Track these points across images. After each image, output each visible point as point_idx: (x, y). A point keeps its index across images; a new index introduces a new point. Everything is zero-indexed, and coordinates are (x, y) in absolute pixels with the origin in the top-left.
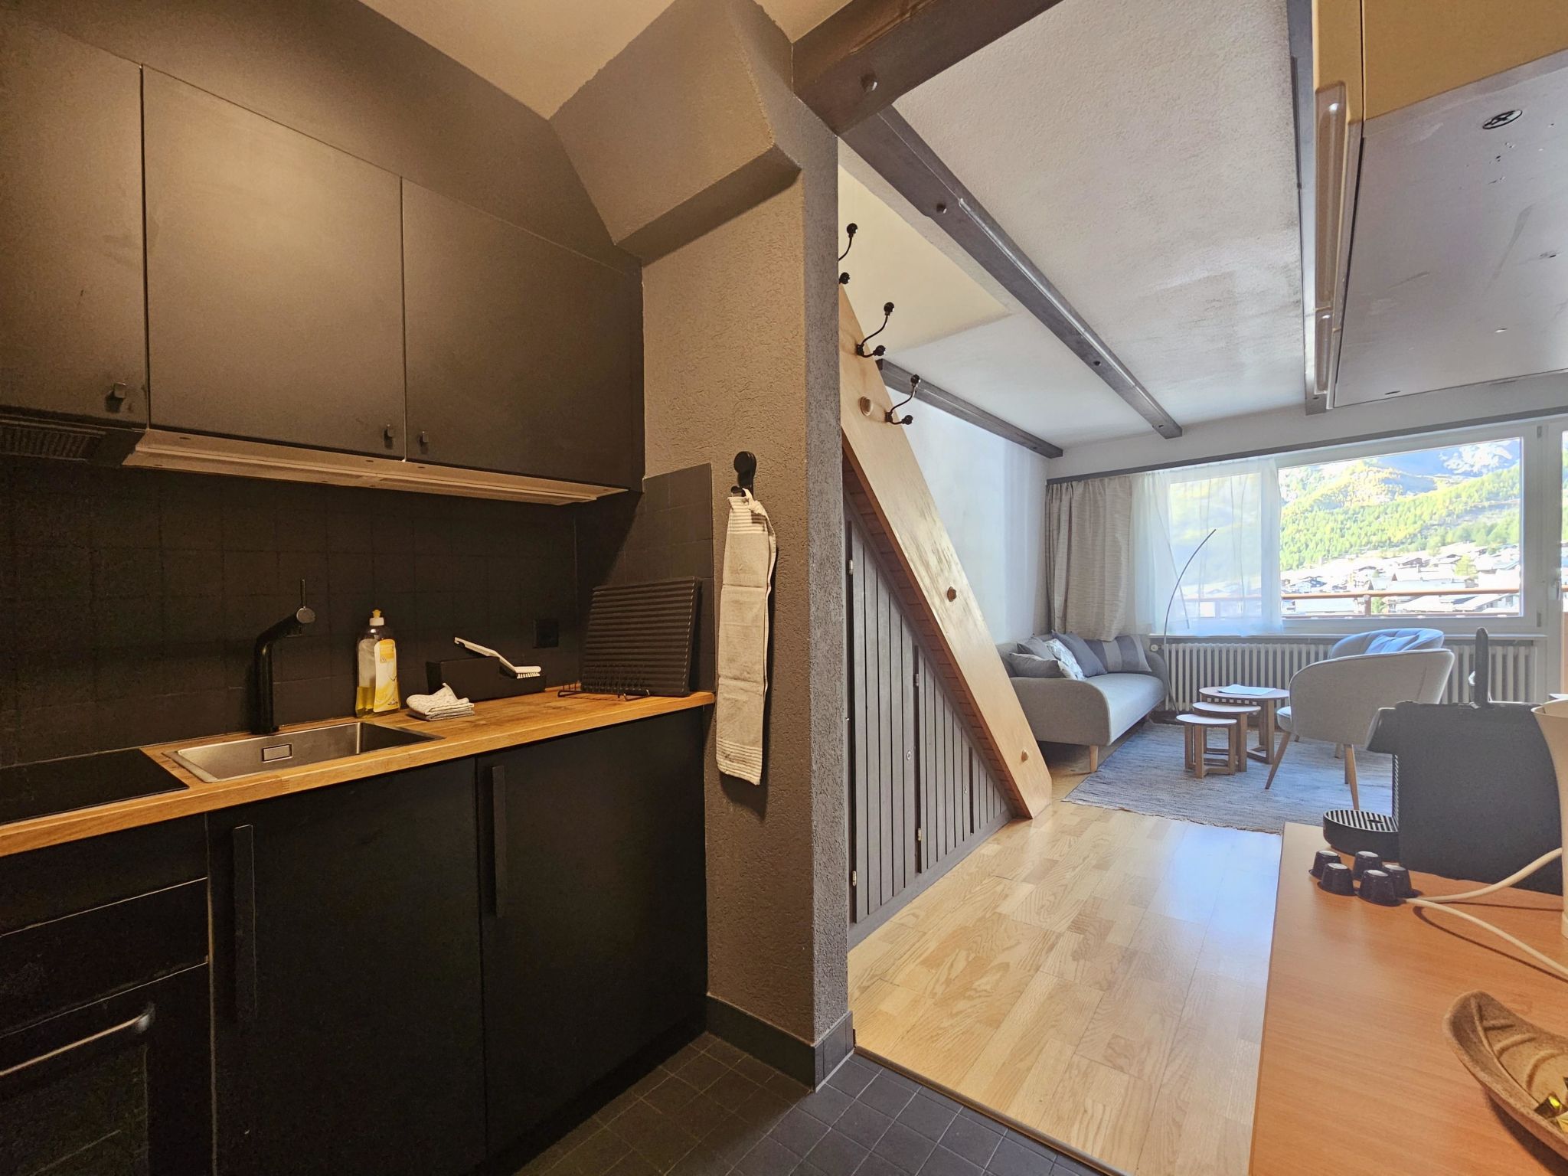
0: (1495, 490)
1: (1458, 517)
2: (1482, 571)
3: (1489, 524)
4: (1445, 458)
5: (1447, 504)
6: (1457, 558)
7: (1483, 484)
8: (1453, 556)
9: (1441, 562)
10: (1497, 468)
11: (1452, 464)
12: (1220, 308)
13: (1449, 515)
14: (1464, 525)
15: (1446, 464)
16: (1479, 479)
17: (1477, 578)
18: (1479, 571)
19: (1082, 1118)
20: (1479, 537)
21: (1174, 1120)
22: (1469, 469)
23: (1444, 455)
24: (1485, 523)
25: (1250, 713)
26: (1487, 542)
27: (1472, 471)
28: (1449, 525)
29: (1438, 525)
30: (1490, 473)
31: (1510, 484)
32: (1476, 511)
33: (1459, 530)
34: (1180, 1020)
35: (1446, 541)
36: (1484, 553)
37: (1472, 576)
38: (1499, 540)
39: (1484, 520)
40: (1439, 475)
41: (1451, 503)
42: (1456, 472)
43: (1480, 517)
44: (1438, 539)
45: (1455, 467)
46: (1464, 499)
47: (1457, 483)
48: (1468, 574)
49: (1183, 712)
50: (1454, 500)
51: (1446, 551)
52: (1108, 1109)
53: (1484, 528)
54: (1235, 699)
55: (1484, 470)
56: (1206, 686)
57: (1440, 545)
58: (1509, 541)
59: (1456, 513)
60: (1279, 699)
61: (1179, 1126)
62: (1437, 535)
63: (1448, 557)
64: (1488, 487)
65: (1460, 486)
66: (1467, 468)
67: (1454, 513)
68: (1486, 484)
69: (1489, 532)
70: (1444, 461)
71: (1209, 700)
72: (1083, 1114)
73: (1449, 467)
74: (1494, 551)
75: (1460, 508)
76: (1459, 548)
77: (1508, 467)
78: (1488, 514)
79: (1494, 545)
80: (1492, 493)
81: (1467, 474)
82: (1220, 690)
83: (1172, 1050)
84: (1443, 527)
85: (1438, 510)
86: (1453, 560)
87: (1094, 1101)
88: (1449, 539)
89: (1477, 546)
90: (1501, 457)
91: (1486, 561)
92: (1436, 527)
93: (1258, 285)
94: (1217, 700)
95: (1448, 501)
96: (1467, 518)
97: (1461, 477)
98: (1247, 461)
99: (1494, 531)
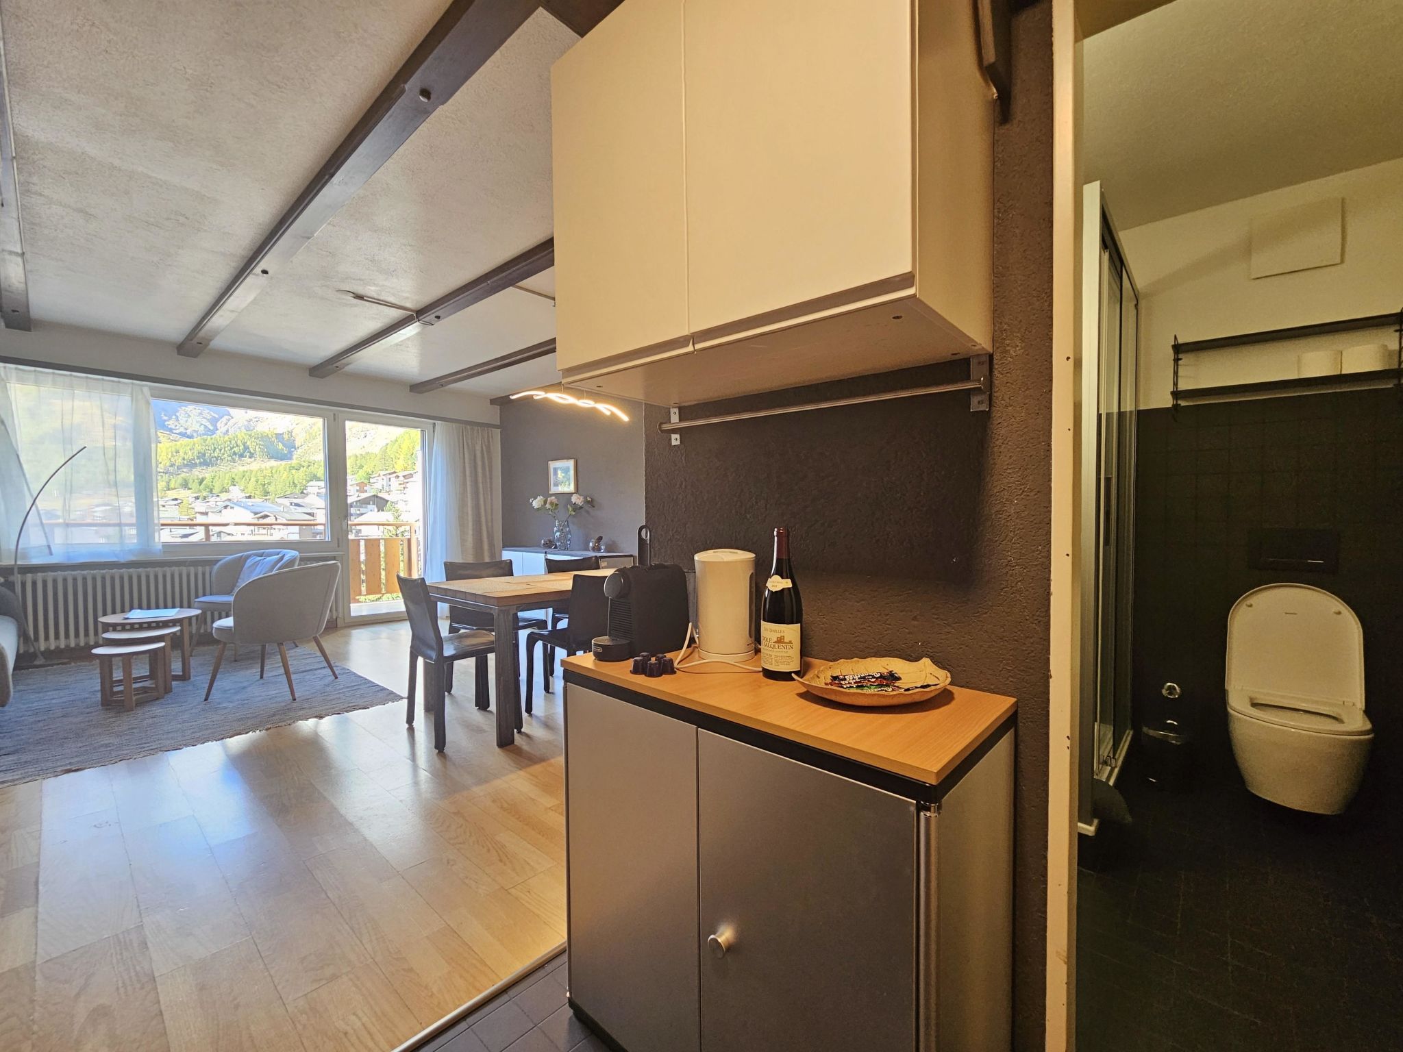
0: (203, 451)
1: (179, 468)
2: (199, 513)
3: (200, 477)
4: (166, 418)
5: (170, 457)
6: (179, 501)
7: (194, 444)
8: (176, 499)
9: (167, 504)
10: (204, 434)
11: (171, 423)
12: (182, 225)
13: (171, 466)
14: (183, 475)
15: (167, 423)
16: (190, 440)
17: (196, 518)
18: (196, 513)
19: (349, 1041)
20: (195, 486)
21: (404, 970)
22: (184, 431)
23: (165, 415)
24: (197, 476)
25: (174, 633)
26: (200, 491)
27: (186, 433)
28: (172, 474)
29: (163, 472)
30: (199, 437)
31: (213, 448)
32: (191, 465)
33: (180, 479)
34: (334, 905)
35: (170, 487)
36: (198, 499)
37: (191, 516)
38: (207, 490)
39: (198, 473)
40: (162, 431)
41: (172, 456)
42: (175, 431)
43: (194, 470)
44: (164, 484)
45: (174, 428)
46: (182, 454)
47: (176, 441)
48: (188, 515)
49: (97, 645)
50: (175, 454)
51: (172, 494)
52: (360, 1014)
53: (198, 479)
54: (141, 624)
55: (195, 434)
56: (105, 614)
57: (165, 489)
58: (214, 491)
59: (177, 464)
60: (193, 616)
61: (411, 970)
62: (163, 481)
63: (173, 500)
64: (198, 448)
65: (178, 443)
66: (182, 430)
67: (175, 465)
68: (197, 445)
69: (200, 483)
70: (165, 421)
71: (119, 628)
72: (346, 1037)
73: (169, 426)
74: (205, 498)
75: (179, 462)
76: (183, 494)
77: (211, 435)
78: (199, 469)
79: (205, 494)
80: (201, 453)
81: (183, 435)
82: (126, 617)
83: (352, 928)
84: (167, 475)
85: (163, 460)
86: (176, 502)
87: (343, 1019)
88: (172, 486)
89: (192, 493)
90: (206, 427)
91: (200, 506)
92: (162, 474)
93: (231, 226)
94: (128, 627)
95: (170, 454)
96: (185, 470)
97: (179, 436)
98: (119, 382)
99: (205, 482)
